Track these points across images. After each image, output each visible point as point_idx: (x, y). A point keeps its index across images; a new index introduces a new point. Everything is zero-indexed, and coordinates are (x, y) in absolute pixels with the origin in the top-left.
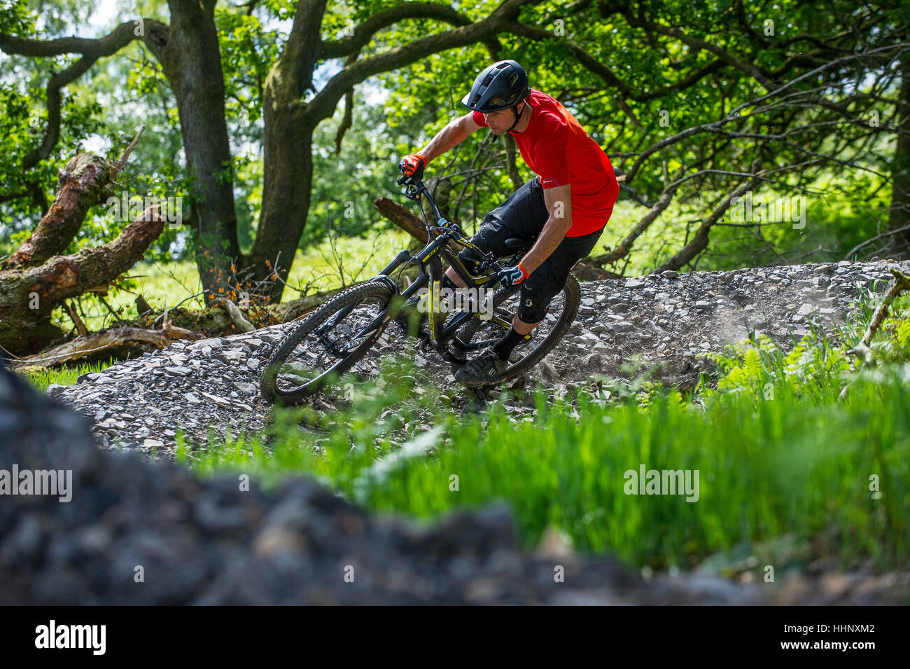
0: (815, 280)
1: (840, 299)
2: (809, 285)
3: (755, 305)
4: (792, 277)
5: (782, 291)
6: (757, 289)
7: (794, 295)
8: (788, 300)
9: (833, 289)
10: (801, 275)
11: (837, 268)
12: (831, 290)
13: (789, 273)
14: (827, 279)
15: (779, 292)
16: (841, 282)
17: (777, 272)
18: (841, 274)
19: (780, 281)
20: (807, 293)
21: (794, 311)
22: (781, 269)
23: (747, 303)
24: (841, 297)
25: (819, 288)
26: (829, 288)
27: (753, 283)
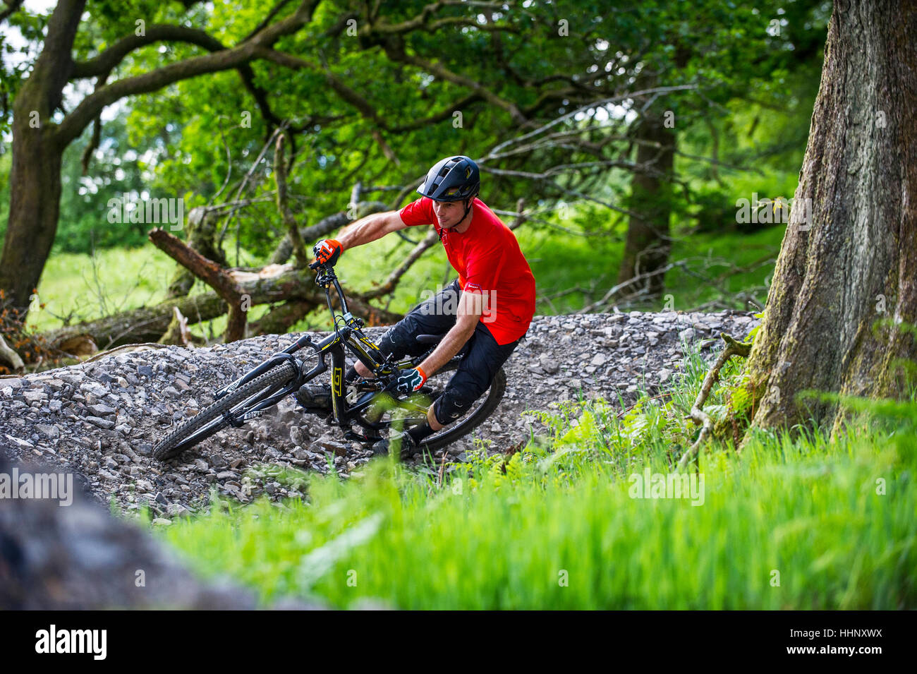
0: (608, 331)
1: (632, 350)
2: (603, 335)
3: (550, 353)
4: (584, 327)
5: (576, 340)
6: (551, 337)
7: (588, 344)
8: (581, 349)
9: (626, 340)
10: (592, 325)
11: (629, 318)
12: (624, 341)
13: (582, 322)
14: (620, 329)
15: (573, 341)
16: (634, 332)
17: (570, 320)
18: (633, 325)
19: (574, 330)
20: (600, 343)
21: (588, 361)
22: (575, 317)
23: (541, 352)
24: (633, 347)
25: (612, 339)
26: (622, 338)
27: (547, 331)
